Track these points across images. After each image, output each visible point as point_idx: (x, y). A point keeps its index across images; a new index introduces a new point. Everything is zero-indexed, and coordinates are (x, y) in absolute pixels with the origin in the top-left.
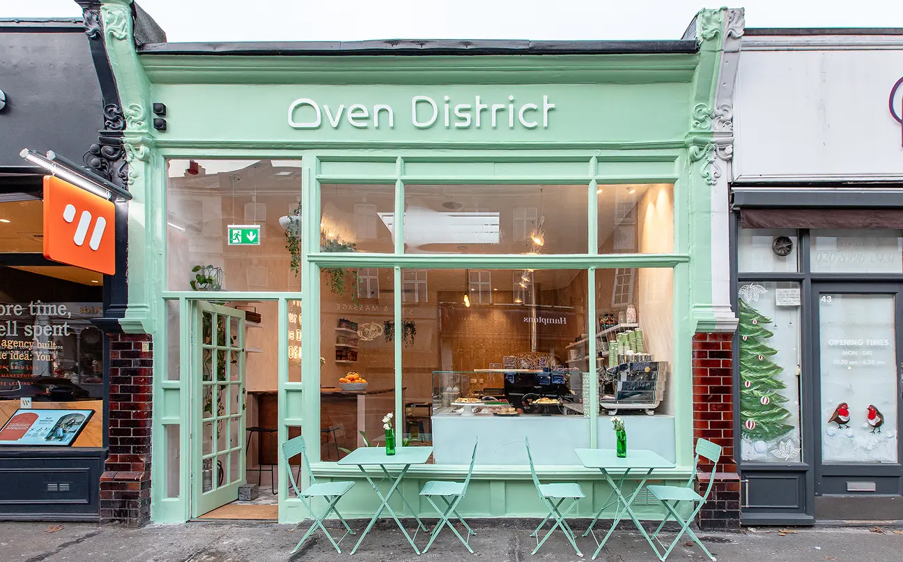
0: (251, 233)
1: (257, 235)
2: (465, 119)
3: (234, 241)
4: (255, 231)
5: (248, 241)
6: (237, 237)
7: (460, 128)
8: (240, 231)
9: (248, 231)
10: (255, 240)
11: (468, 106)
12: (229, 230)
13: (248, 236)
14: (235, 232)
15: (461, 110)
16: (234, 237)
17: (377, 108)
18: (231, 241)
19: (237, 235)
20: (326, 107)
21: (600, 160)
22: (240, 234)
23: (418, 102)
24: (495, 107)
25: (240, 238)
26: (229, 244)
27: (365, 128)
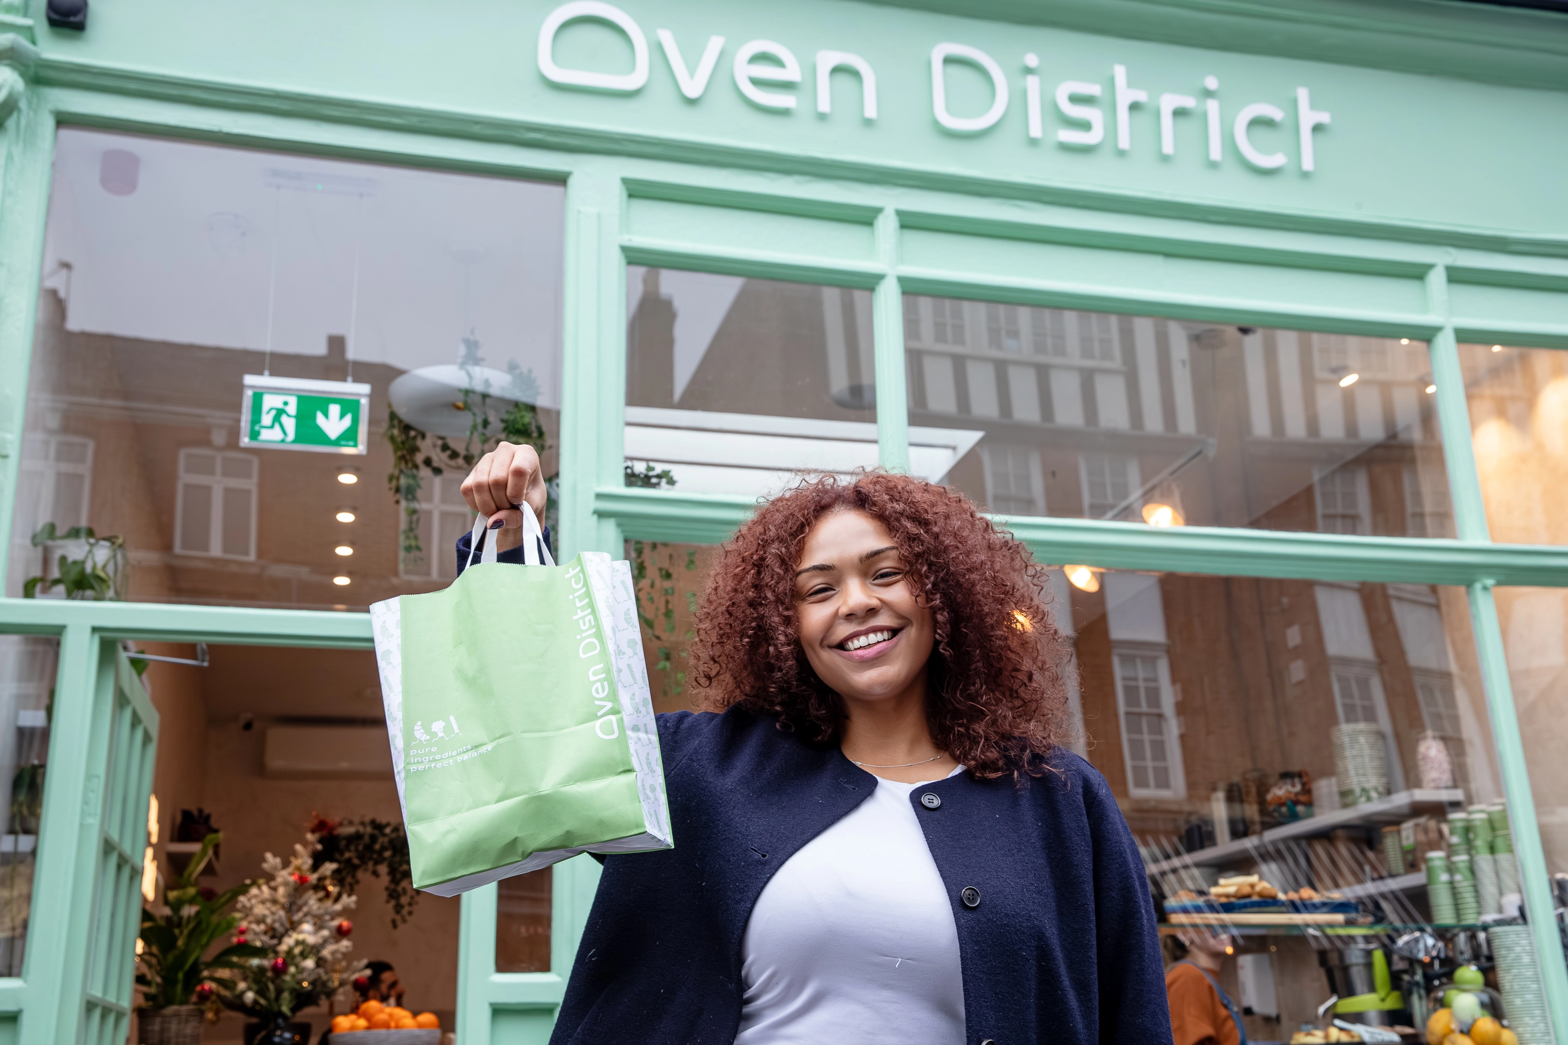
0: (334, 409)
1: (355, 421)
2: (1085, 126)
3: (266, 435)
4: (349, 406)
5: (323, 438)
6: (277, 419)
7: (1067, 148)
8: (293, 401)
9: (321, 402)
10: (350, 436)
11: (1095, 90)
12: (249, 393)
13: (320, 419)
14: (270, 402)
15: (1075, 99)
16: (267, 419)
17: (828, 59)
18: (254, 435)
19: (280, 412)
20: (666, 38)
21: (1456, 276)
22: (292, 409)
23: (949, 61)
24: (1169, 102)
25: (290, 424)
26: (245, 441)
27: (784, 113)
